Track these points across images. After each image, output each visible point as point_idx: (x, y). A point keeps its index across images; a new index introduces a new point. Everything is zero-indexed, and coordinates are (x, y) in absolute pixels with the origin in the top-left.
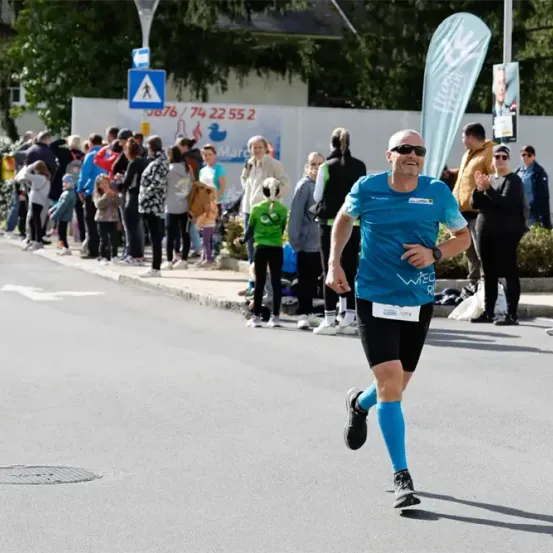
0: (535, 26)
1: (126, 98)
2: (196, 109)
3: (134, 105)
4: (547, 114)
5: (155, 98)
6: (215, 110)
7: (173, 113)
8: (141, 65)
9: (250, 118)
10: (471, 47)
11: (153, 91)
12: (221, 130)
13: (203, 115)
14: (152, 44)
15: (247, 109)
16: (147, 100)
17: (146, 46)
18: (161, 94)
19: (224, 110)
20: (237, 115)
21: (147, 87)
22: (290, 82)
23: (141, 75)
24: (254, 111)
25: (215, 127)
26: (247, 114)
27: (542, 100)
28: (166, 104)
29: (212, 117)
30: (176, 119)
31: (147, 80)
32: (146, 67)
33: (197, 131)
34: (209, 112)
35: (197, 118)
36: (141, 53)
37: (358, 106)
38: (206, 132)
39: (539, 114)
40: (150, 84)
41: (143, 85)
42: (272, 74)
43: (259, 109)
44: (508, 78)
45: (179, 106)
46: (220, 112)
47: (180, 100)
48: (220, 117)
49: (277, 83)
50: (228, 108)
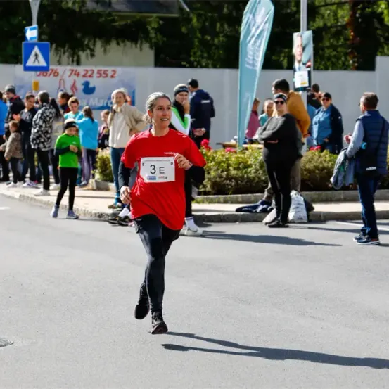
0: (323, 3)
1: (21, 63)
2: (72, 71)
3: (27, 69)
4: (333, 69)
5: (42, 63)
6: (87, 71)
7: (56, 74)
8: (31, 38)
9: (112, 77)
11: (41, 58)
12: (91, 86)
13: (78, 75)
14: (39, 23)
15: (110, 70)
16: (36, 64)
17: (35, 25)
18: (47, 60)
19: (93, 71)
20: (103, 74)
21: (36, 55)
22: (141, 49)
23: (32, 46)
24: (115, 72)
25: (87, 84)
26: (110, 73)
27: (329, 59)
28: (51, 67)
29: (84, 76)
30: (59, 78)
31: (36, 50)
32: (36, 41)
33: (74, 87)
34: (82, 73)
35: (74, 77)
36: (31, 29)
38: (80, 87)
39: (326, 68)
40: (39, 53)
41: (33, 53)
42: (128, 43)
43: (119, 70)
44: (304, 43)
45: (60, 69)
46: (90, 73)
47: (60, 63)
48: (90, 76)
49: (131, 49)
50: (96, 69)
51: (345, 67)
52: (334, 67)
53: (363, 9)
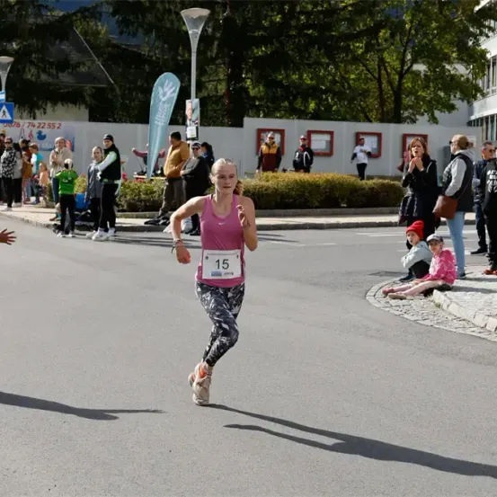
0: (207, 80)
2: (30, 123)
4: (214, 126)
5: (9, 117)
6: (40, 123)
7: (18, 125)
9: (58, 128)
10: (172, 90)
11: (7, 114)
12: (43, 134)
13: (34, 126)
14: (6, 89)
15: (57, 122)
16: (4, 118)
17: (3, 90)
18: (12, 115)
19: (45, 124)
20: (51, 126)
21: (4, 112)
22: (79, 109)
24: (60, 124)
25: (40, 133)
26: (57, 126)
27: (211, 118)
28: (15, 120)
29: (38, 127)
30: (20, 128)
31: (4, 108)
32: (4, 101)
33: (31, 135)
34: (37, 125)
35: (31, 127)
37: (115, 121)
38: (35, 135)
39: (210, 125)
40: (6, 110)
41: (2, 111)
42: (70, 105)
43: (63, 123)
44: (194, 107)
45: (21, 122)
46: (42, 125)
47: (21, 118)
48: (43, 127)
49: (73, 109)
50: (47, 122)
51: (222, 124)
52: (215, 124)
53: (235, 84)
